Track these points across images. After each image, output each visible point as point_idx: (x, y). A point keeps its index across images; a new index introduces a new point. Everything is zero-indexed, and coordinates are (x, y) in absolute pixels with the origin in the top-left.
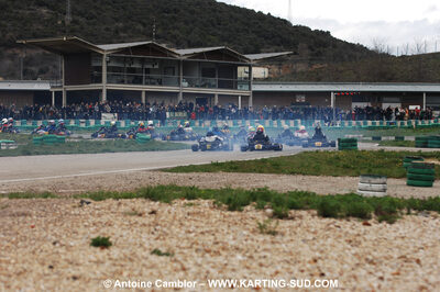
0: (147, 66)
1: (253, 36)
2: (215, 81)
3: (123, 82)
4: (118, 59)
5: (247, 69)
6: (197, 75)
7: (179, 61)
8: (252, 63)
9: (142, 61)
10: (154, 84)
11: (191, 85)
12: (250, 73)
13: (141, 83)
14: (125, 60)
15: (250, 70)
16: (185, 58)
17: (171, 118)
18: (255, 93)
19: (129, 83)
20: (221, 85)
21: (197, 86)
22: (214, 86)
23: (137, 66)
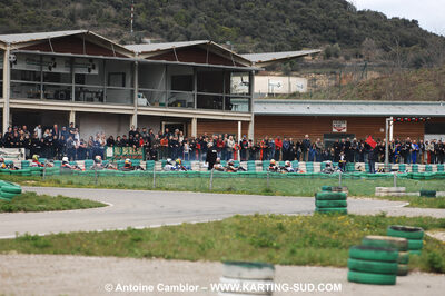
0: (79, 71)
1: (292, 27)
2: (191, 96)
3: (37, 96)
4: (29, 59)
5: (246, 79)
6: (161, 87)
7: (133, 63)
8: (254, 67)
9: (71, 62)
10: (90, 100)
11: (151, 102)
12: (250, 84)
13: (68, 98)
14: (41, 60)
15: (251, 79)
16: (142, 58)
17: (116, 157)
18: (258, 118)
19: (47, 97)
20: (202, 104)
21: (162, 105)
22: (190, 105)
23: (60, 69)
